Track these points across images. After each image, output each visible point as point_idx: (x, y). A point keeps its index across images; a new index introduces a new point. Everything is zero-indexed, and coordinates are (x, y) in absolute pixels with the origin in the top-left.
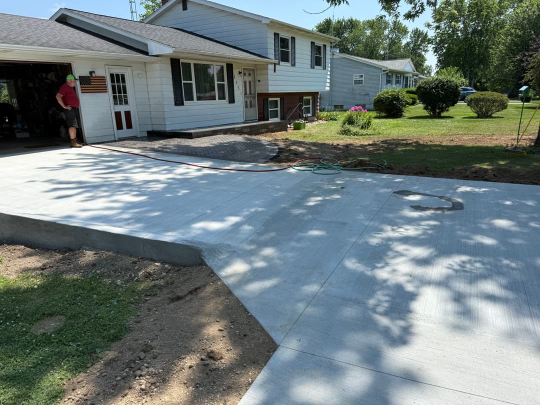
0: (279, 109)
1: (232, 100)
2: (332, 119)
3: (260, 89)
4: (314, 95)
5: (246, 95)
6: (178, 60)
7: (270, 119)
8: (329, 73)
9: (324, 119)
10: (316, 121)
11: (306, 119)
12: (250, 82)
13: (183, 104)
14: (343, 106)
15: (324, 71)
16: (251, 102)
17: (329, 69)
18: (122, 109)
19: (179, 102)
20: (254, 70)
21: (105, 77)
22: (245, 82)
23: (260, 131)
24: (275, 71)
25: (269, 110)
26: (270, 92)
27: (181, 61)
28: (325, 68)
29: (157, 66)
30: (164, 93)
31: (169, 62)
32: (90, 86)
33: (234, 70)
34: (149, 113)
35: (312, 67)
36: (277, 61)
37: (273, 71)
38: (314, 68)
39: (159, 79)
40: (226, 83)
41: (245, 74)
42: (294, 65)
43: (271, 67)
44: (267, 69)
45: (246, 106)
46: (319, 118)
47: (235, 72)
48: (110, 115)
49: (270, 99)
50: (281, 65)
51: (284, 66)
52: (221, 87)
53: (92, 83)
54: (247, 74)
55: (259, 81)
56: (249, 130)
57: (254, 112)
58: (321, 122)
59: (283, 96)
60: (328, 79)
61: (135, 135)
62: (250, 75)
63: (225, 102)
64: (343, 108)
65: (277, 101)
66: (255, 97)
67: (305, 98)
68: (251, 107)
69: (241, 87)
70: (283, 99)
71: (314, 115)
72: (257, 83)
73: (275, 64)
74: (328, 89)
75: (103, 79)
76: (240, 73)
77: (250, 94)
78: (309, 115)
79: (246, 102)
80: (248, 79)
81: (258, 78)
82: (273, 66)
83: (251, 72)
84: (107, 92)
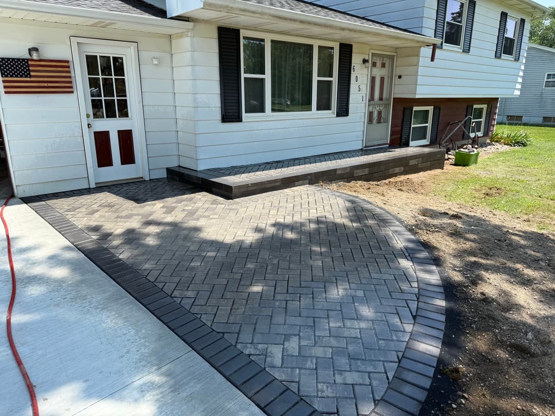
0: (429, 125)
1: (343, 111)
2: (517, 143)
3: (401, 91)
4: (491, 102)
5: (372, 102)
6: (236, 32)
7: (412, 143)
8: (523, 67)
9: (502, 141)
10: (490, 144)
11: (474, 142)
12: (382, 79)
13: (239, 119)
14: (522, 116)
15: (516, 64)
16: (380, 113)
17: (524, 61)
18: (112, 126)
19: (230, 114)
20: (392, 58)
21: (68, 62)
22: (373, 79)
23: (391, 172)
24: (432, 59)
25: (412, 126)
26: (417, 97)
27: (243, 33)
28: (517, 59)
29: (186, 42)
30: (198, 96)
31: (215, 34)
32: (28, 79)
33: (353, 55)
34: (174, 133)
35: (497, 56)
36: (438, 41)
37: (430, 59)
38: (500, 57)
39: (190, 68)
40: (335, 79)
41: (374, 65)
42: (467, 50)
43: (426, 52)
44: (418, 55)
45: (370, 120)
46: (496, 140)
47: (356, 60)
48: (80, 140)
49: (415, 109)
50: (445, 50)
51: (449, 52)
52: (325, 87)
53: (32, 74)
54: (379, 64)
55: (400, 77)
56: (366, 171)
57: (384, 132)
58: (498, 146)
59: (438, 103)
60: (520, 77)
61: (141, 176)
62: (383, 65)
63: (330, 114)
64: (521, 120)
65: (427, 111)
66: (389, 104)
67: (475, 106)
68: (379, 122)
69: (363, 87)
70: (440, 109)
71: (486, 134)
72: (396, 80)
73: (435, 47)
74: (517, 93)
75: (63, 66)
76: (365, 61)
77: (381, 99)
78: (480, 134)
79: (371, 114)
80: (378, 72)
81: (398, 71)
82: (430, 50)
83: (387, 62)
84: (72, 92)
